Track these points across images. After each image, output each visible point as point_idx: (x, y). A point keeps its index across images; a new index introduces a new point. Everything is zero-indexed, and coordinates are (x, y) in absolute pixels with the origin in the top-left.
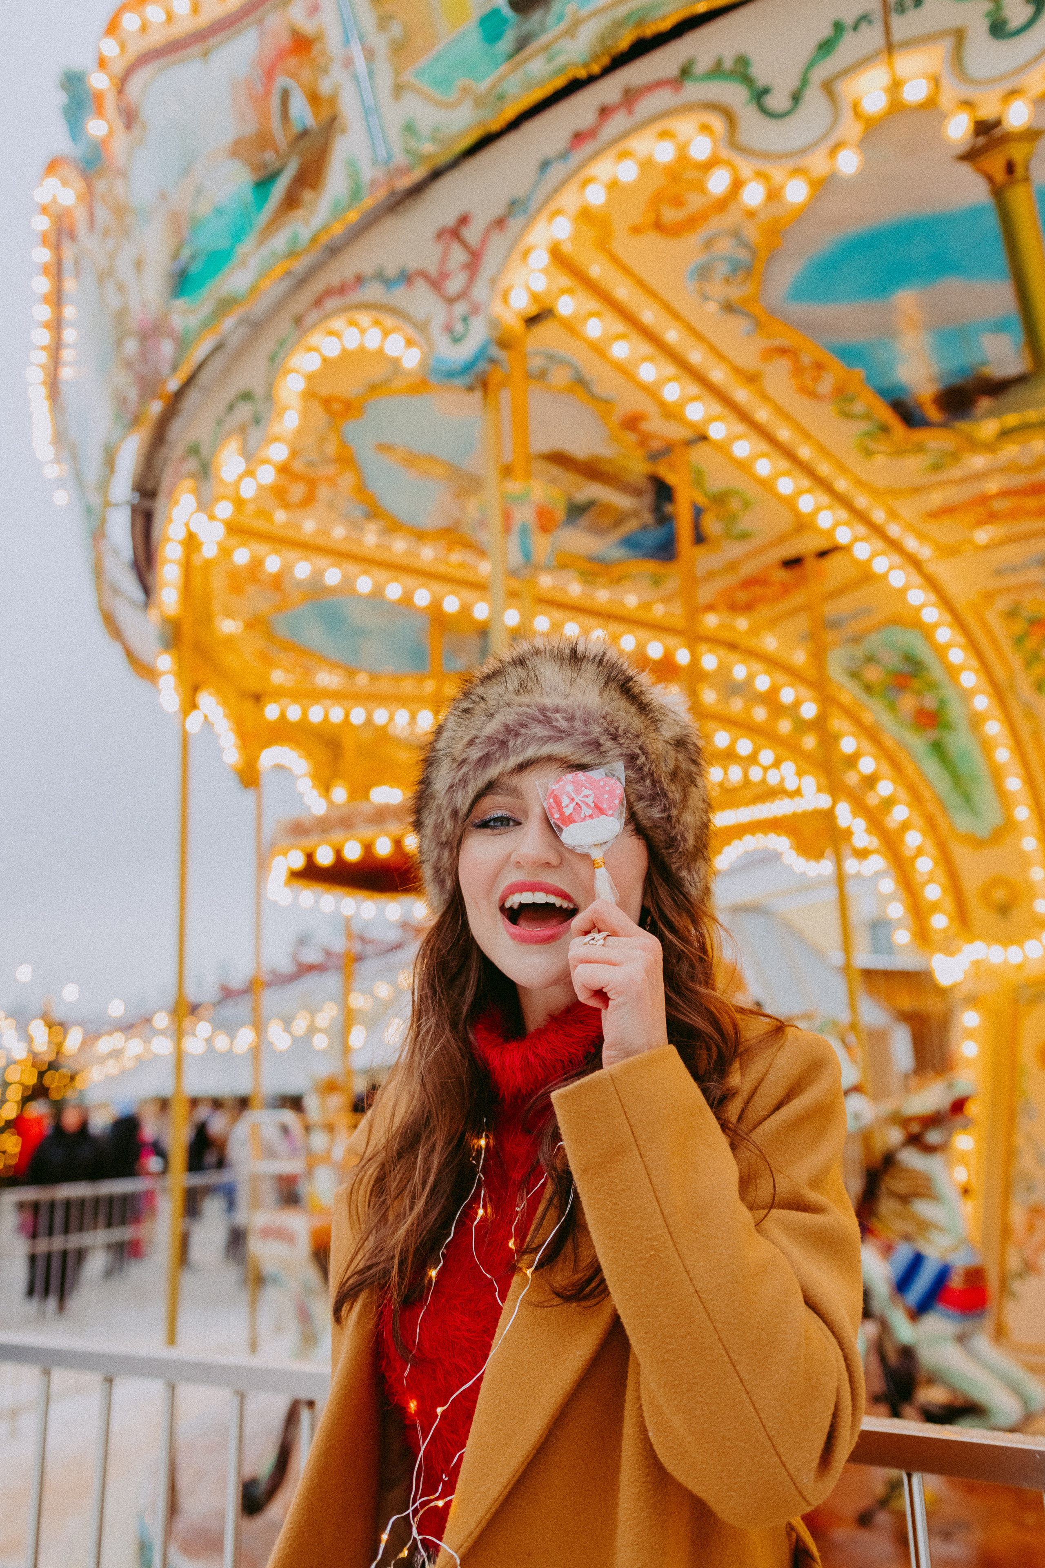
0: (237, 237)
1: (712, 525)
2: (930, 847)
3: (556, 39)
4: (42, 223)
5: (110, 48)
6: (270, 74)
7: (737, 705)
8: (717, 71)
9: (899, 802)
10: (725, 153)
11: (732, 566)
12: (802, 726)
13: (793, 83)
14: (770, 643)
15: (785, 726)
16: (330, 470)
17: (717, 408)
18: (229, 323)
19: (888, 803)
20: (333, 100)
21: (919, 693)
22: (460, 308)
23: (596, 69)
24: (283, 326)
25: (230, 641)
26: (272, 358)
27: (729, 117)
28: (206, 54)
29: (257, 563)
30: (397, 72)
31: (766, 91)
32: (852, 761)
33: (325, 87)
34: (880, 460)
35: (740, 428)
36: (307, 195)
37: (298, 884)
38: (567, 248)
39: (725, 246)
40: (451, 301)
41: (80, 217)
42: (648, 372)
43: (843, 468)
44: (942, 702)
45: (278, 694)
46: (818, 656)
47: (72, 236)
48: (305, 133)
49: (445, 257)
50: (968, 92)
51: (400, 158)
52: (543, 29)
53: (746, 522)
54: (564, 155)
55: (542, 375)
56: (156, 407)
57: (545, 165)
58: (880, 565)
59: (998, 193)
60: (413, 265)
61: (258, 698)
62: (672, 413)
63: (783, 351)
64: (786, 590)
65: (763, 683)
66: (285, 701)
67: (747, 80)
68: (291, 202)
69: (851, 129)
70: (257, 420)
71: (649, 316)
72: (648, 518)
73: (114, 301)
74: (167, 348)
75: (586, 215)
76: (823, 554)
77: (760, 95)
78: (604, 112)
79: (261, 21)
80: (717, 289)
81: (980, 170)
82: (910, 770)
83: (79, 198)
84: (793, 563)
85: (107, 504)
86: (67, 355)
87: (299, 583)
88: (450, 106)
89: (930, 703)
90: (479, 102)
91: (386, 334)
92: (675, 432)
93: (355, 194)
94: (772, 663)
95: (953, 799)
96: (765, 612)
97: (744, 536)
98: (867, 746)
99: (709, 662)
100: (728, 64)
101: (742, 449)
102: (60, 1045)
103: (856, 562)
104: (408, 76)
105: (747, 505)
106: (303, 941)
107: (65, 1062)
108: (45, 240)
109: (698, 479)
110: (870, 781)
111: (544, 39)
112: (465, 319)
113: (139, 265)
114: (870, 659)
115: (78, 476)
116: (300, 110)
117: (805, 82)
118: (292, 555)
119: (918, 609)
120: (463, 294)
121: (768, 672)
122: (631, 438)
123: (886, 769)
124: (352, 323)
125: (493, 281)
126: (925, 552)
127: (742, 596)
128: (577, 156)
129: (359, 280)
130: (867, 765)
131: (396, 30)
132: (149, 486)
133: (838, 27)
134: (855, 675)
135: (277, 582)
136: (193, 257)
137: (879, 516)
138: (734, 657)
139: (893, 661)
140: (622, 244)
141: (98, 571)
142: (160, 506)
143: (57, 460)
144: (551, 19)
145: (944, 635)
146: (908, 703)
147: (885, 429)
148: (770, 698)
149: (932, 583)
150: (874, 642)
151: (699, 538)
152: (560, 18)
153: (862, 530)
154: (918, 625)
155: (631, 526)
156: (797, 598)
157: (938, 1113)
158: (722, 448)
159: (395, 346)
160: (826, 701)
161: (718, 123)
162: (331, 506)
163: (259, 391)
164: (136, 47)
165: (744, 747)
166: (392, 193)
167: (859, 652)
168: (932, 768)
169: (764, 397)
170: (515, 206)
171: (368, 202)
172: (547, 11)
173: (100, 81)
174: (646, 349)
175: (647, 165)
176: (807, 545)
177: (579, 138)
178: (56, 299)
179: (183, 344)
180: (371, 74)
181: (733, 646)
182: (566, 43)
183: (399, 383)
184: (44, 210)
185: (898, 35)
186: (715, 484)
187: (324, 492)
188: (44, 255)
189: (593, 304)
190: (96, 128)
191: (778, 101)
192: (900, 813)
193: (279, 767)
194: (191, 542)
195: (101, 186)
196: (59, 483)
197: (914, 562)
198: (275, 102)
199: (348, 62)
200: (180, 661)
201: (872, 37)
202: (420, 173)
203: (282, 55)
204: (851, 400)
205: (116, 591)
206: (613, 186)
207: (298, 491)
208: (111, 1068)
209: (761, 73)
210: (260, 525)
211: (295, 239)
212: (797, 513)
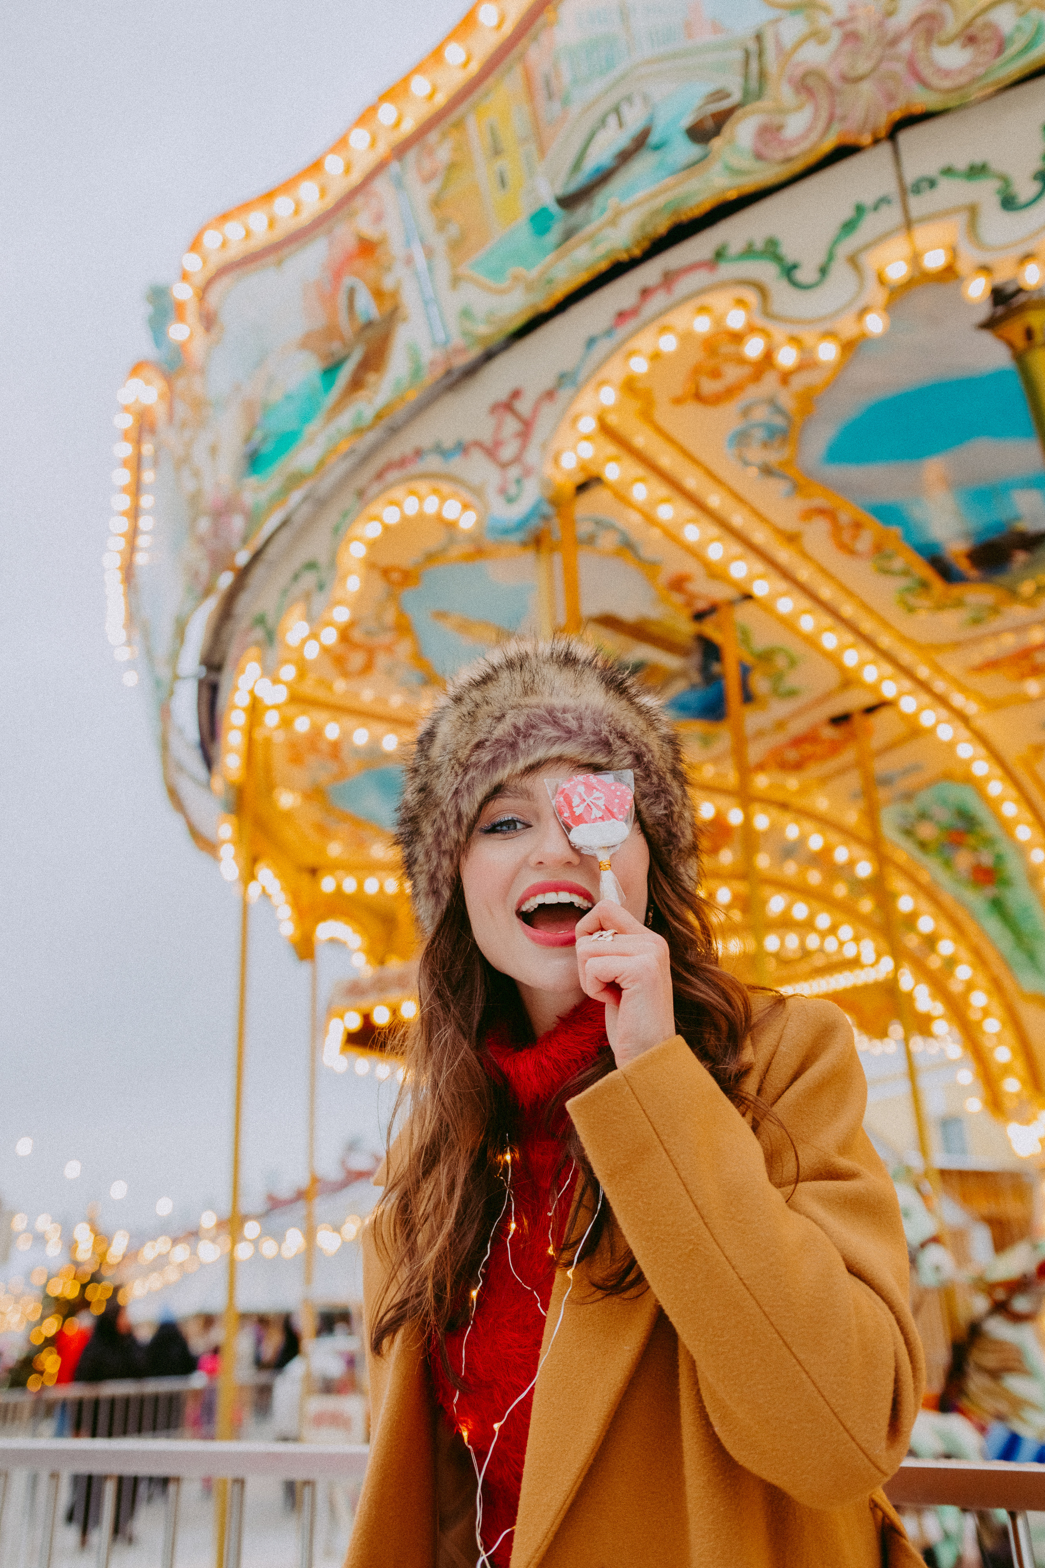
0: (306, 418)
1: (760, 684)
2: (997, 1008)
3: (600, 229)
4: (126, 421)
5: (193, 263)
6: (337, 275)
7: (791, 869)
8: (749, 252)
9: (961, 962)
10: (760, 321)
11: (780, 725)
12: (859, 887)
13: (819, 258)
14: (822, 803)
15: (840, 890)
16: (386, 638)
17: (759, 567)
18: (296, 496)
19: (951, 963)
20: (395, 294)
21: (975, 849)
22: (514, 472)
23: (637, 252)
24: (347, 500)
25: (288, 816)
26: (336, 530)
27: (762, 291)
28: (280, 263)
29: (317, 732)
30: (454, 266)
31: (795, 267)
32: (910, 920)
33: (388, 283)
34: (923, 615)
35: (783, 585)
36: (371, 378)
37: (354, 1051)
38: (613, 420)
39: (761, 414)
40: (504, 466)
41: (160, 412)
42: (692, 533)
43: (885, 624)
44: (999, 858)
45: (334, 867)
46: (871, 814)
47: (152, 430)
48: (369, 324)
49: (499, 427)
50: (986, 258)
51: (457, 340)
52: (588, 221)
53: (792, 680)
54: (608, 333)
55: (590, 540)
56: (226, 580)
57: (591, 342)
58: (928, 718)
59: (1020, 358)
60: (468, 436)
61: (314, 872)
62: (716, 573)
63: (821, 512)
64: (835, 748)
65: (816, 842)
66: (340, 873)
67: (778, 258)
68: (356, 384)
69: (877, 295)
70: (321, 587)
71: (692, 481)
72: (696, 677)
73: (189, 485)
74: (238, 523)
75: (630, 386)
76: (870, 710)
77: (789, 271)
78: (645, 293)
79: (330, 231)
80: (757, 454)
81: (1001, 337)
82: (971, 928)
83: (161, 396)
84: (840, 720)
85: (176, 677)
86: (143, 541)
87: (356, 751)
88: (501, 292)
89: (986, 859)
90: (530, 287)
91: (443, 499)
92: (719, 592)
93: (416, 372)
94: (824, 822)
95: (1019, 957)
96: (814, 771)
97: (792, 694)
98: (925, 905)
99: (761, 821)
100: (759, 245)
101: (785, 605)
102: (104, 1255)
103: (904, 717)
104: (464, 269)
105: (793, 663)
106: (352, 1146)
107: (107, 1273)
108: (126, 436)
109: (745, 637)
110: (931, 941)
111: (589, 229)
112: (518, 481)
113: (213, 450)
114: (923, 816)
115: (149, 653)
116: (366, 306)
117: (831, 257)
118: (349, 722)
119: (968, 763)
120: (517, 459)
121: (822, 832)
122: (677, 598)
123: (945, 928)
124: (412, 493)
125: (544, 446)
126: (972, 708)
127: (792, 755)
128: (622, 331)
129: (419, 453)
130: (926, 924)
131: (453, 230)
132: (216, 658)
133: (860, 210)
134: (908, 833)
135: (335, 749)
136: (264, 439)
137: (923, 672)
138: (787, 817)
139: (945, 816)
140: (665, 415)
141: (164, 746)
142: (225, 680)
143: (129, 642)
144: (595, 211)
145: (995, 788)
146: (964, 860)
147: (924, 585)
148: (822, 859)
149: (980, 738)
150: (925, 798)
151: (748, 697)
152: (603, 210)
153: (907, 684)
154: (969, 779)
155: (679, 687)
156: (848, 755)
157: (1025, 1276)
158: (767, 607)
159: (452, 510)
160: (882, 860)
161: (751, 297)
162: (389, 672)
163: (323, 559)
164: (216, 260)
165: (800, 911)
166: (448, 373)
167: (912, 809)
168: (993, 925)
169: (805, 555)
170: (563, 379)
171: (428, 378)
172: (592, 204)
173: (183, 292)
174: (690, 511)
175: (686, 337)
176: (853, 701)
177: (622, 316)
178: (136, 489)
179: (254, 519)
180: (430, 269)
181: (784, 806)
182: (609, 232)
183: (455, 552)
184: (126, 409)
185: (915, 213)
186: (761, 641)
187: (382, 660)
188: (125, 450)
189: (639, 471)
190: (178, 332)
191: (805, 275)
192: (963, 972)
193: (333, 941)
194: (255, 709)
195: (181, 384)
196: (131, 665)
197: (962, 718)
198: (342, 300)
199: (409, 261)
200: (240, 830)
201: (892, 215)
202: (475, 352)
203: (350, 258)
204: (889, 557)
205: (180, 768)
206: (656, 357)
207: (357, 660)
208: (155, 1282)
209: (789, 251)
210: (321, 694)
211: (359, 416)
212: (841, 667)
